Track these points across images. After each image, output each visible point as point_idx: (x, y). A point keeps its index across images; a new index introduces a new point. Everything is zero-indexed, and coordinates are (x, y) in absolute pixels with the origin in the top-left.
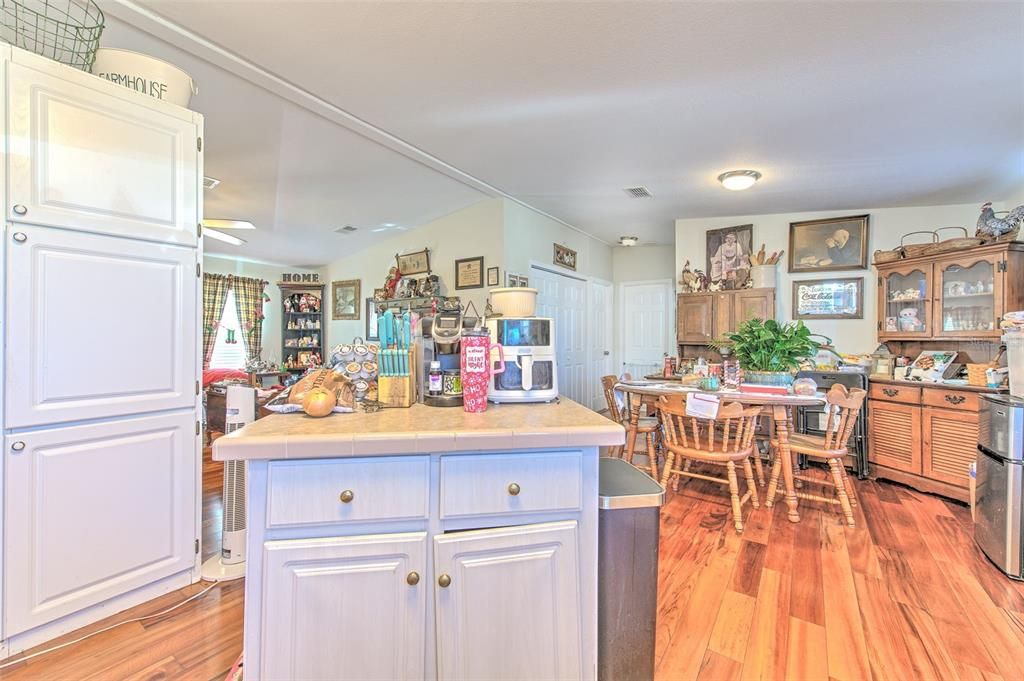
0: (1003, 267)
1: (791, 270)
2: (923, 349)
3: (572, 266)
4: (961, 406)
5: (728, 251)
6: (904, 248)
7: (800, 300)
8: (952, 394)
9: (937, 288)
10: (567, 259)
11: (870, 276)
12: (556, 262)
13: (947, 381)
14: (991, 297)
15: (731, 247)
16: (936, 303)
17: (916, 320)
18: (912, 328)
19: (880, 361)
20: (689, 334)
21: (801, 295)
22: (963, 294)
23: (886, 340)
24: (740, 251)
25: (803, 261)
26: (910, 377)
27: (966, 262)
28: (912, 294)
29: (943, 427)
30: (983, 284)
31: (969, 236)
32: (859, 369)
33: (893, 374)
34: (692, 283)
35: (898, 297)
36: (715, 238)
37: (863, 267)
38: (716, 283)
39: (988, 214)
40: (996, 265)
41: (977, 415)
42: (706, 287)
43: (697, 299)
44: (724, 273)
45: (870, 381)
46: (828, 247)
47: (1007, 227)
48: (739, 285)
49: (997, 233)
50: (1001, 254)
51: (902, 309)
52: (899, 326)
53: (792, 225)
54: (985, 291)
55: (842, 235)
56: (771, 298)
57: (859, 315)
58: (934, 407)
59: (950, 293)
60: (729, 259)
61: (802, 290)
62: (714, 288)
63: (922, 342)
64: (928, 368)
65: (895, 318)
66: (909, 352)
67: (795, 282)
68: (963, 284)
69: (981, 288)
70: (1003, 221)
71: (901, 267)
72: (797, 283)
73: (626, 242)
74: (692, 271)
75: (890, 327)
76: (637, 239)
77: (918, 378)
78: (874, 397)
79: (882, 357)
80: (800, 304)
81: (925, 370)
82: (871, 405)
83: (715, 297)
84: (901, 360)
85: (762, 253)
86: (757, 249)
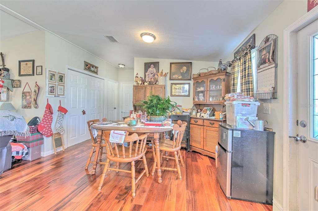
0: (224, 80)
1: (170, 79)
2: (204, 107)
3: (96, 73)
4: (213, 126)
5: (151, 71)
6: (200, 73)
7: (173, 90)
8: (211, 122)
9: (208, 86)
10: (92, 69)
11: (192, 82)
12: (85, 69)
13: (210, 117)
14: (221, 90)
15: (152, 69)
16: (208, 91)
17: (203, 97)
18: (202, 100)
19: (194, 111)
20: (137, 101)
21: (173, 88)
22: (214, 89)
23: (195, 104)
24: (155, 72)
25: (174, 76)
26: (201, 116)
27: (215, 78)
28: (202, 89)
29: (209, 133)
30: (219, 86)
31: (216, 70)
32: (188, 113)
33: (197, 115)
34: (139, 82)
35: (199, 90)
36: (147, 66)
37: (190, 80)
38: (147, 82)
39: (221, 63)
40: (222, 79)
41: (218, 129)
42: (144, 83)
43: (140, 87)
44: (150, 79)
45: (191, 118)
46: (181, 72)
47: (225, 67)
48: (154, 83)
49: (223, 69)
50: (223, 76)
51: (200, 93)
52: (198, 99)
53: (171, 64)
54: (220, 88)
55: (185, 68)
56: (163, 88)
57: (189, 96)
58: (207, 126)
59: (211, 88)
60: (152, 74)
61: (174, 86)
62: (146, 84)
63: (204, 104)
64: (205, 113)
65: (197, 96)
66: (201, 108)
67: (171, 83)
68: (214, 86)
69: (219, 87)
70: (224, 65)
71: (199, 80)
72: (172, 84)
73: (121, 66)
74: (139, 77)
75: (196, 100)
76: (125, 65)
77: (203, 117)
78: (192, 123)
79: (194, 110)
80: (173, 91)
81: (205, 114)
82: (191, 126)
83: (145, 87)
84: (199, 110)
85: (162, 73)
86: (160, 71)
